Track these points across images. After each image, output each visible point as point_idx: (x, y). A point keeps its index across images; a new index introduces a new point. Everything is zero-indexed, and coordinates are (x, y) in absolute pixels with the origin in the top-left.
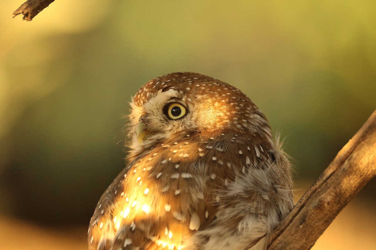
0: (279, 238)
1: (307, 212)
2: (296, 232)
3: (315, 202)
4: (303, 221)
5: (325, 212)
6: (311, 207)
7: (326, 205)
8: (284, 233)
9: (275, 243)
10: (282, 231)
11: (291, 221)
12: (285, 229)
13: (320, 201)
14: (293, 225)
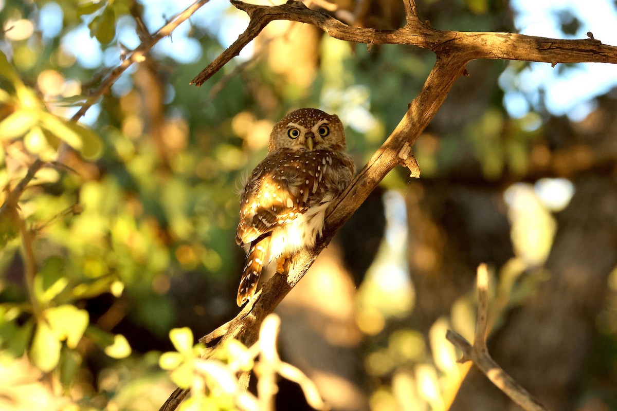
0: (341, 203)
1: (357, 188)
2: (351, 199)
3: (362, 182)
4: (355, 193)
5: (367, 188)
6: (359, 185)
7: (368, 184)
8: (344, 200)
9: (339, 206)
10: (342, 200)
11: (348, 194)
12: (344, 198)
13: (364, 181)
14: (349, 196)
